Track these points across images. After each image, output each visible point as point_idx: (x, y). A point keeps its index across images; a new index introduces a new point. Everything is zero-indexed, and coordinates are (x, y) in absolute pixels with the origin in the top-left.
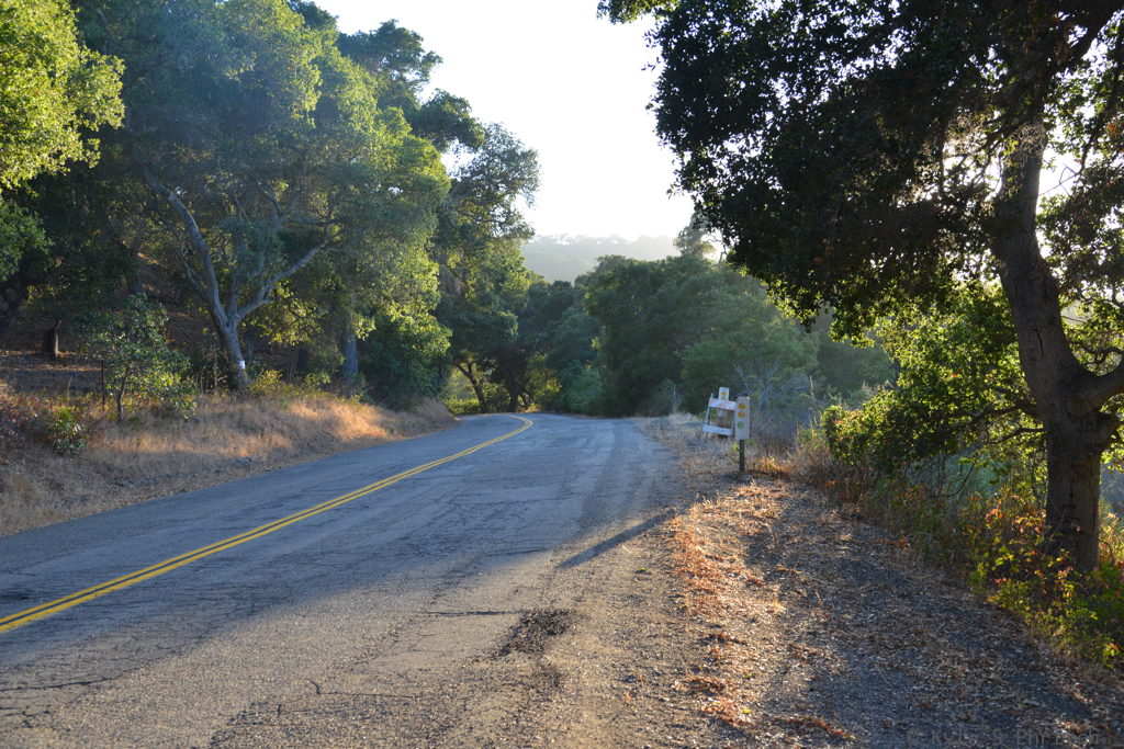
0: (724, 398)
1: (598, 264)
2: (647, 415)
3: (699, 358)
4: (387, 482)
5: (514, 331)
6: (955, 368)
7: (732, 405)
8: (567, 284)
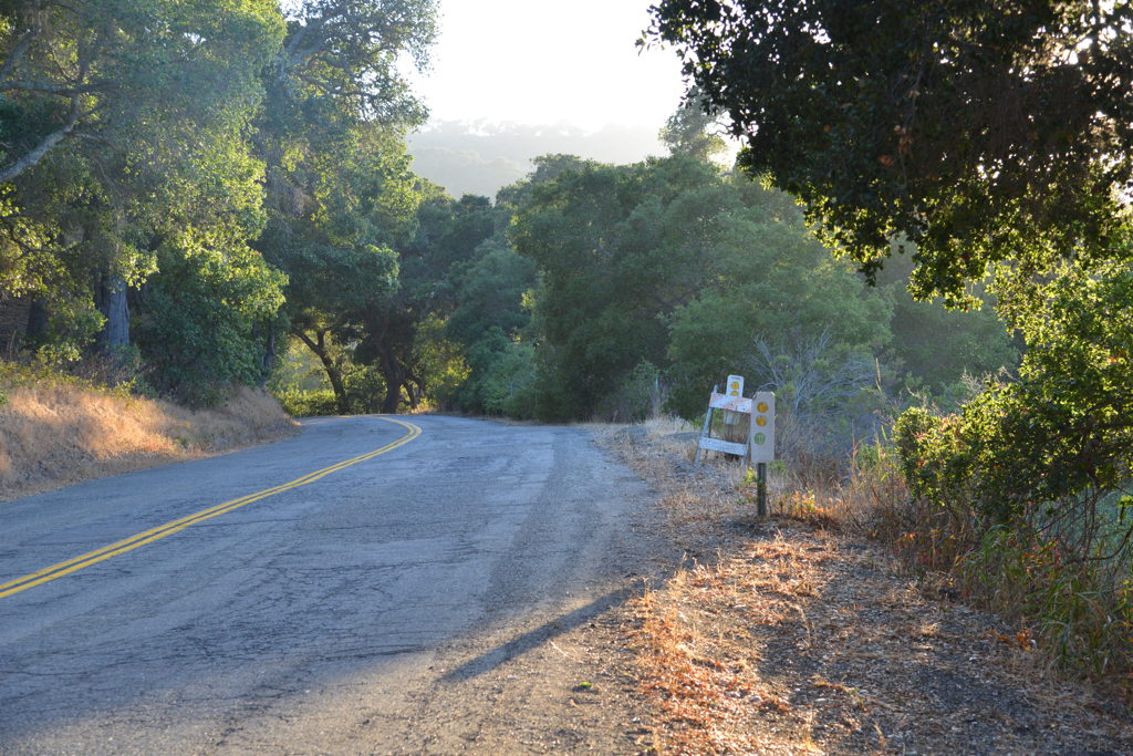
0: (734, 393)
1: (535, 169)
2: (610, 420)
3: (697, 327)
4: (168, 529)
5: (392, 277)
6: (1114, 346)
7: (747, 405)
8: (483, 201)
